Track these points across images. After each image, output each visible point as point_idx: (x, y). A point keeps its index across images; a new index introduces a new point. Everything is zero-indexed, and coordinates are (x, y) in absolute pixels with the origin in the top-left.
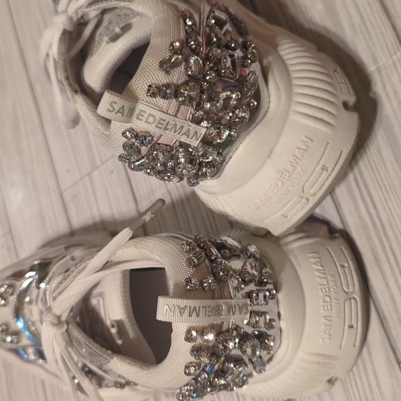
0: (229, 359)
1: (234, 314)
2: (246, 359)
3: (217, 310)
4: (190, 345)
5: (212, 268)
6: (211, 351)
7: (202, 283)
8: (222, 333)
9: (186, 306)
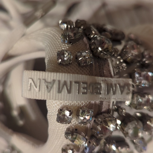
0: (110, 140)
1: (114, 93)
2: (128, 140)
3: (95, 89)
4: (64, 127)
5: (90, 45)
6: (90, 134)
7: (77, 58)
8: (101, 113)
9: (54, 81)
